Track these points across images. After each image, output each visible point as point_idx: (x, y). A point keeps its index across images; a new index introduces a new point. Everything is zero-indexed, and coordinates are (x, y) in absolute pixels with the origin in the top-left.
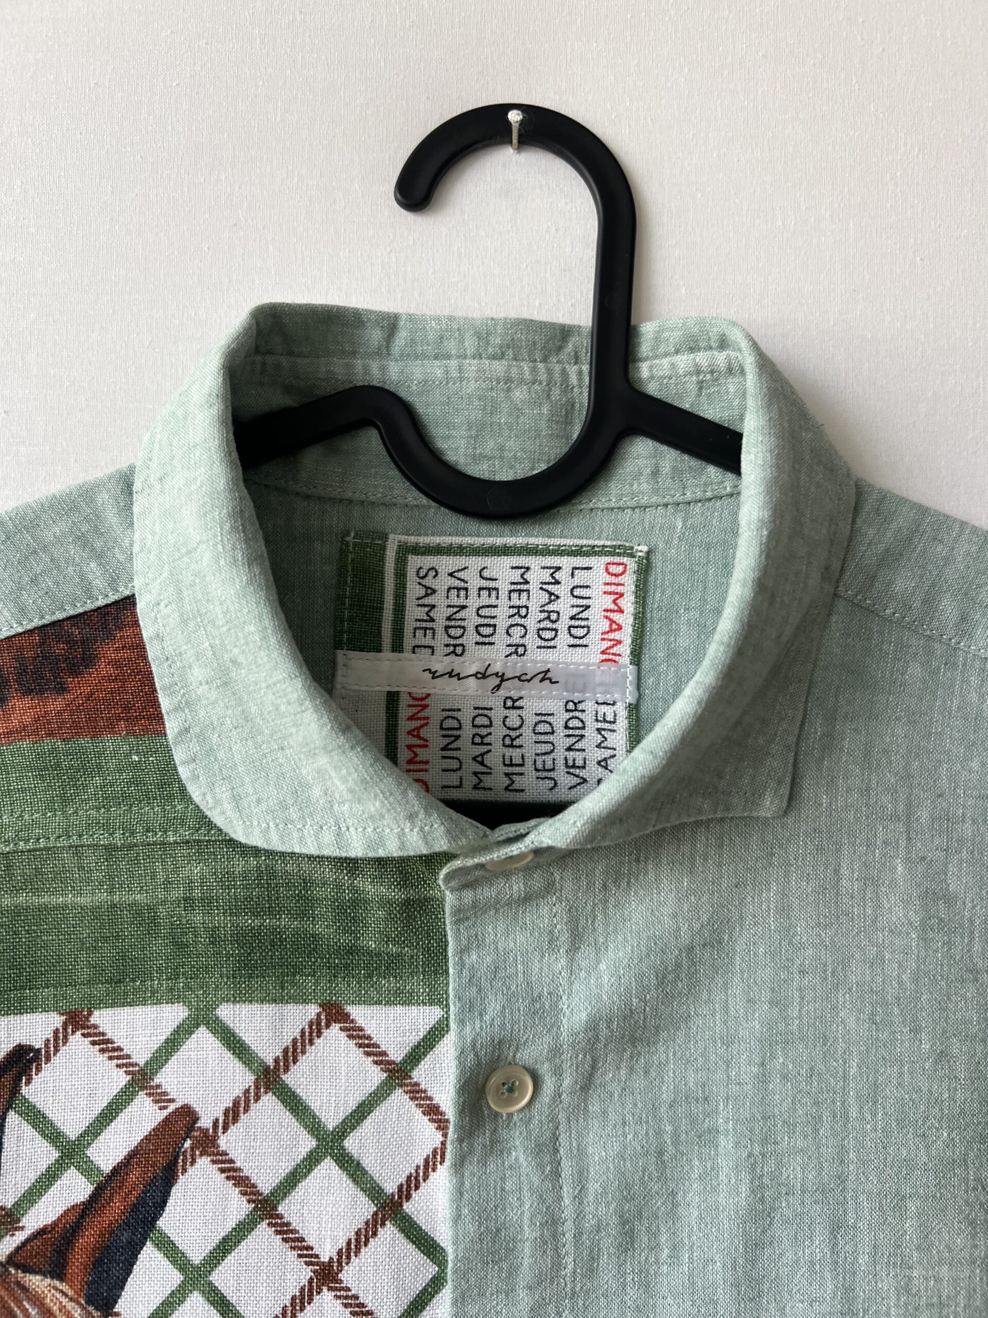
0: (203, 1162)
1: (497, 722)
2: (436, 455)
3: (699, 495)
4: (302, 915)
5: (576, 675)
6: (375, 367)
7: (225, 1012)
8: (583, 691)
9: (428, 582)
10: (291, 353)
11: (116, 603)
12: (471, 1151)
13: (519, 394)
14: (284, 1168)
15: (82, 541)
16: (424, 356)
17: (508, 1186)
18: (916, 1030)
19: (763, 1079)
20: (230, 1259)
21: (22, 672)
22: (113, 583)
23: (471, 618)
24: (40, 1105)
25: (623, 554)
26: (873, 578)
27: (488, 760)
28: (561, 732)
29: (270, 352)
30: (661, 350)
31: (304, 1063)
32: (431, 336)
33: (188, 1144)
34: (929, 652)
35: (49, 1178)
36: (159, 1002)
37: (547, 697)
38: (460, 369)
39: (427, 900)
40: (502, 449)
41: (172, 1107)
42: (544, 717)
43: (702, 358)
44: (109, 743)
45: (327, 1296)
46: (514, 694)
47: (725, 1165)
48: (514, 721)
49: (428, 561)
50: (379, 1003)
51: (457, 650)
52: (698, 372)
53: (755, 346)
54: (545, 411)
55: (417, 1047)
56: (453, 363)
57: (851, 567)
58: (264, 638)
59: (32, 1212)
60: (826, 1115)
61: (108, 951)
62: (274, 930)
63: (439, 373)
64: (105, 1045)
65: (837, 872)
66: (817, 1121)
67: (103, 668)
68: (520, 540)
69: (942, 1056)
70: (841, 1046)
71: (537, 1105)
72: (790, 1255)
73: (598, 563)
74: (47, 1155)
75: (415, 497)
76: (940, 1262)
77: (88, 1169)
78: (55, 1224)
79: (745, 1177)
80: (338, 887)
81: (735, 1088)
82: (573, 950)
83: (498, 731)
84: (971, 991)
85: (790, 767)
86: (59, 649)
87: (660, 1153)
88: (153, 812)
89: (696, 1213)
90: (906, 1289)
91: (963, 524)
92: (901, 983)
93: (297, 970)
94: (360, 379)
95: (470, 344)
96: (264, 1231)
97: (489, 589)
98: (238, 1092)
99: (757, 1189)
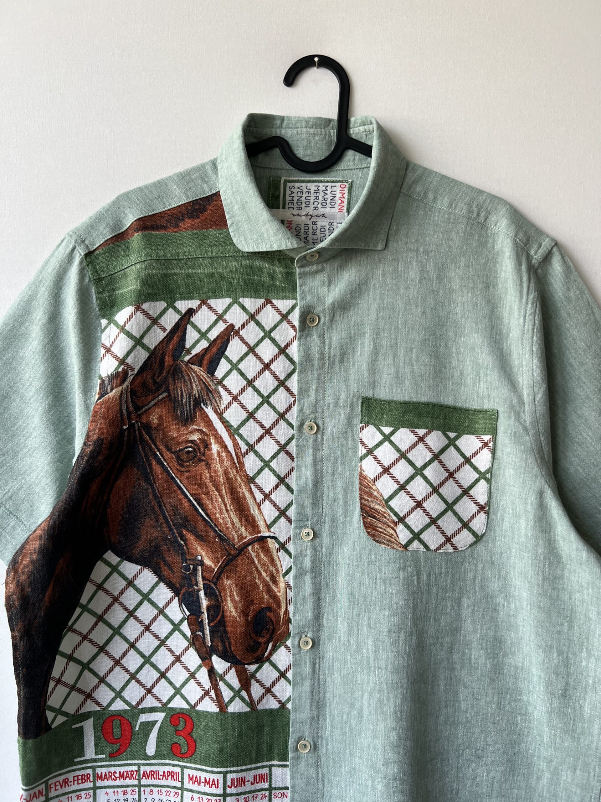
0: (236, 338)
1: (310, 228)
2: (295, 155)
3: (366, 166)
4: (260, 276)
5: (332, 215)
6: (278, 131)
7: (241, 300)
8: (333, 220)
9: (292, 190)
10: (256, 127)
11: (211, 195)
12: (302, 335)
13: (317, 138)
14: (256, 340)
15: (202, 178)
16: (291, 128)
17: (312, 345)
18: (417, 306)
19: (377, 319)
20: (243, 362)
21: (188, 213)
22: (210, 190)
23: (304, 200)
24: (195, 323)
25: (345, 182)
26: (411, 187)
27: (308, 238)
28: (327, 231)
29: (251, 127)
30: (356, 125)
31: (261, 313)
32: (293, 122)
33: (232, 333)
34: (425, 208)
35: (198, 341)
36: (224, 298)
37: (324, 221)
38: (301, 131)
39: (292, 273)
40: (312, 153)
41: (228, 324)
42: (323, 227)
43: (366, 127)
44: (211, 231)
45: (267, 372)
46: (315, 220)
47: (367, 341)
48: (315, 228)
49: (292, 184)
50: (280, 299)
51: (300, 208)
52: (366, 131)
53: (377, 123)
54: (324, 142)
55: (289, 310)
56: (299, 130)
57: (405, 185)
58: (254, 194)
59: (194, 350)
60: (393, 328)
61: (212, 284)
62: (253, 279)
63: (295, 132)
64: (211, 309)
65: (398, 265)
66: (390, 329)
67: (209, 212)
68: (317, 179)
69: (424, 313)
70: (398, 310)
71: (319, 325)
72: (383, 363)
73: (338, 185)
74: (198, 336)
75: (289, 167)
76: (422, 365)
77: (207, 339)
78: (199, 353)
79: (372, 343)
80: (269, 269)
81: (370, 322)
82: (329, 286)
83: (311, 231)
84: (432, 296)
85: (386, 237)
86: (197, 207)
87: (351, 338)
88: (222, 248)
89: (359, 353)
90: (412, 371)
91: (436, 173)
92: (413, 294)
93: (259, 290)
94: (274, 135)
95: (304, 124)
96: (251, 355)
97: (309, 192)
98: (245, 320)
99: (375, 346)
